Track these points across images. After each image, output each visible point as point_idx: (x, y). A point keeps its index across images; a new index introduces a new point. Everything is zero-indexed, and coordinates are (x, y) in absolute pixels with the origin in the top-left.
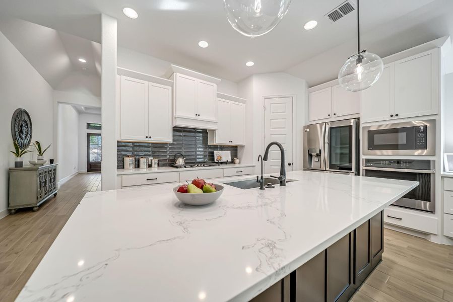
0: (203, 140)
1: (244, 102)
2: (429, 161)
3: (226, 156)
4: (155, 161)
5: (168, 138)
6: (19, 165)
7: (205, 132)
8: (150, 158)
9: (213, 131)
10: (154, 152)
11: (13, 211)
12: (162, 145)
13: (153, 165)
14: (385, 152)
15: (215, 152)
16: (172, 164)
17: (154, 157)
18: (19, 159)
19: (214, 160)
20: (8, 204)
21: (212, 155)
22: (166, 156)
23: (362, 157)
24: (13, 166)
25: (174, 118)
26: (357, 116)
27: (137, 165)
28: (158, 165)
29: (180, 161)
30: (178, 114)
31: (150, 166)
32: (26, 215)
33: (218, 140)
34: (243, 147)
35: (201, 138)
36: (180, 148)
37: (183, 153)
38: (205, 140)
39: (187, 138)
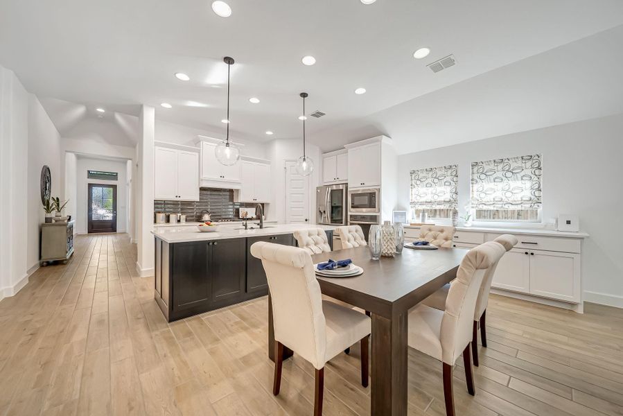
0: (230, 198)
1: (269, 163)
2: (376, 216)
3: (251, 212)
4: (183, 217)
5: (195, 197)
6: (48, 220)
7: (231, 191)
8: (179, 215)
9: (238, 190)
10: (182, 209)
11: (45, 263)
12: (190, 203)
13: (181, 221)
14: (364, 210)
15: (240, 209)
16: (199, 219)
17: (183, 213)
18: (49, 215)
19: (239, 216)
20: (40, 257)
21: (237, 211)
22: (193, 212)
23: (349, 214)
24: (43, 221)
25: (200, 180)
26: (346, 182)
27: (168, 220)
28: (186, 220)
29: (206, 217)
30: (205, 176)
31: (179, 221)
32: (58, 267)
33: (242, 198)
34: (268, 204)
35: (228, 197)
36: (207, 206)
37: (209, 210)
38: (231, 198)
39: (213, 197)
